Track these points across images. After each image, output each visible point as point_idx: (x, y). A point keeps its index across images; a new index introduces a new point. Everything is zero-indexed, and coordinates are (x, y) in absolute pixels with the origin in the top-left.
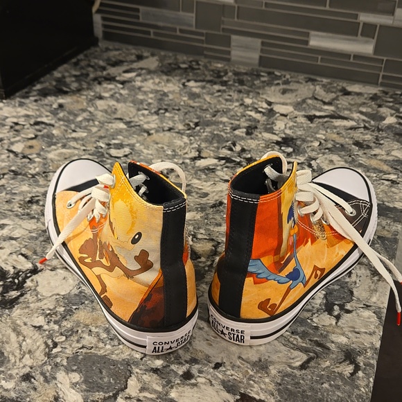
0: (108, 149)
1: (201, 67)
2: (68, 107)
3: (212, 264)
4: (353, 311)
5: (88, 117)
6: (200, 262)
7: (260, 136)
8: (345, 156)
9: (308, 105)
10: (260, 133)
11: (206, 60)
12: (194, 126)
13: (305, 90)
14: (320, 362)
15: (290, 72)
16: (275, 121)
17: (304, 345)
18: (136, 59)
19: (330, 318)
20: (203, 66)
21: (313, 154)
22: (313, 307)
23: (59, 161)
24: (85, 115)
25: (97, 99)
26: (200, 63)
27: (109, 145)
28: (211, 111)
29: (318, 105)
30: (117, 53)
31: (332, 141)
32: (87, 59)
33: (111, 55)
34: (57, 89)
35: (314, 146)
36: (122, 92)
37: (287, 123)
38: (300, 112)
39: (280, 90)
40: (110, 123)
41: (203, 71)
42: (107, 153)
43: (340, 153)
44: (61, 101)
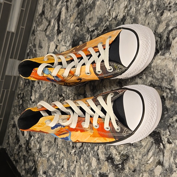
0: (76, 148)
1: (22, 93)
2: (46, 169)
3: (169, 89)
5: (53, 158)
6: (167, 96)
8: (86, 12)
9: (50, 34)
12: (62, 97)
13: (40, 36)
15: (28, 44)
18: (15, 128)
20: (22, 91)
21: (85, 30)
24: (51, 159)
25: (41, 151)
26: (19, 93)
27: (73, 147)
28: (52, 87)
29: (50, 28)
30: (10, 138)
31: (75, 19)
32: (14, 155)
33: (12, 142)
34: (33, 174)
35: (79, 30)
36: (36, 137)
37: (62, 45)
38: (55, 38)
39: (39, 49)
40: (57, 145)
41: (25, 91)
42: (79, 149)
43: (84, 15)
44: (41, 173)
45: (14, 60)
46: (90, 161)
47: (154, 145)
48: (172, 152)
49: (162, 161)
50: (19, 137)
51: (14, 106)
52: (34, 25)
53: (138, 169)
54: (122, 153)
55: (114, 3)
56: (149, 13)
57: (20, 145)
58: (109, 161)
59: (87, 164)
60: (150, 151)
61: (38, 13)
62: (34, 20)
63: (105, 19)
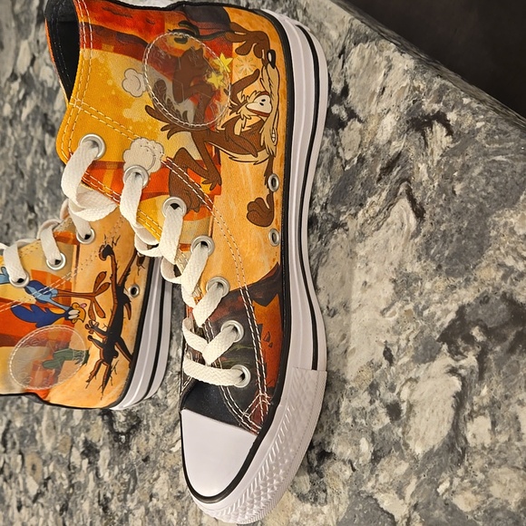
4: (345, 82)
7: (58, 115)
9: (23, 13)
10: (54, 112)
12: (33, 214)
14: (418, 180)
16: (40, 79)
17: (384, 194)
19: (350, 129)
22: (327, 150)
23: (56, 439)
28: (15, 176)
37: (45, 60)
58: (106, 417)
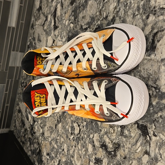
0: (74, 134)
1: (25, 82)
2: (49, 151)
3: (154, 87)
5: (55, 142)
6: (153, 94)
8: (80, 10)
9: (48, 29)
11: (21, 79)
13: (38, 30)
15: (28, 37)
18: (20, 113)
20: (24, 80)
21: (78, 27)
23: (82, 161)
24: (53, 143)
25: (44, 135)
26: (22, 82)
27: (72, 134)
29: (47, 23)
30: (17, 122)
31: (70, 16)
32: (20, 137)
33: (18, 125)
34: (38, 154)
35: (73, 27)
36: (39, 122)
37: (59, 40)
38: (52, 33)
39: (38, 42)
40: (58, 131)
41: (27, 80)
42: (77, 135)
43: (78, 13)
44: (45, 154)
45: (16, 52)
46: (87, 146)
47: (142, 137)
48: (157, 143)
49: (149, 151)
50: (24, 121)
51: (18, 93)
52: (33, 19)
53: (128, 156)
54: (114, 141)
55: (104, 3)
56: (136, 15)
57: (26, 128)
58: (103, 148)
59: (84, 149)
60: (138, 141)
61: (36, 8)
62: (32, 15)
63: (96, 18)
